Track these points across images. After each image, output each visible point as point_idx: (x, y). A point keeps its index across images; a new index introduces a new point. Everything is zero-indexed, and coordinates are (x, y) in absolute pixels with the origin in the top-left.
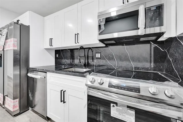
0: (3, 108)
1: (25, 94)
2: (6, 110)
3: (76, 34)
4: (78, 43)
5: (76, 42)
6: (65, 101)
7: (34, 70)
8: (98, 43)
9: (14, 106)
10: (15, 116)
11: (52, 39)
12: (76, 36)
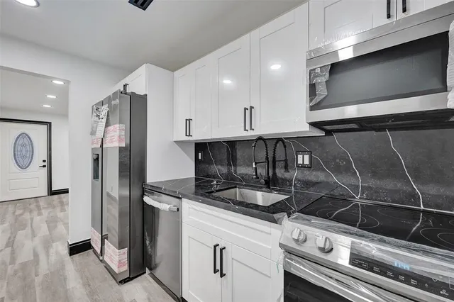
0: (101, 261)
1: (139, 239)
2: (105, 267)
3: (246, 109)
4: (251, 129)
5: (248, 128)
6: (224, 272)
7: (155, 190)
8: (308, 129)
9: (120, 262)
10: (121, 282)
11: (190, 120)
12: (248, 112)
